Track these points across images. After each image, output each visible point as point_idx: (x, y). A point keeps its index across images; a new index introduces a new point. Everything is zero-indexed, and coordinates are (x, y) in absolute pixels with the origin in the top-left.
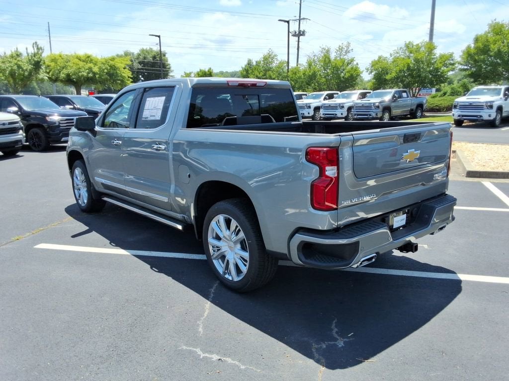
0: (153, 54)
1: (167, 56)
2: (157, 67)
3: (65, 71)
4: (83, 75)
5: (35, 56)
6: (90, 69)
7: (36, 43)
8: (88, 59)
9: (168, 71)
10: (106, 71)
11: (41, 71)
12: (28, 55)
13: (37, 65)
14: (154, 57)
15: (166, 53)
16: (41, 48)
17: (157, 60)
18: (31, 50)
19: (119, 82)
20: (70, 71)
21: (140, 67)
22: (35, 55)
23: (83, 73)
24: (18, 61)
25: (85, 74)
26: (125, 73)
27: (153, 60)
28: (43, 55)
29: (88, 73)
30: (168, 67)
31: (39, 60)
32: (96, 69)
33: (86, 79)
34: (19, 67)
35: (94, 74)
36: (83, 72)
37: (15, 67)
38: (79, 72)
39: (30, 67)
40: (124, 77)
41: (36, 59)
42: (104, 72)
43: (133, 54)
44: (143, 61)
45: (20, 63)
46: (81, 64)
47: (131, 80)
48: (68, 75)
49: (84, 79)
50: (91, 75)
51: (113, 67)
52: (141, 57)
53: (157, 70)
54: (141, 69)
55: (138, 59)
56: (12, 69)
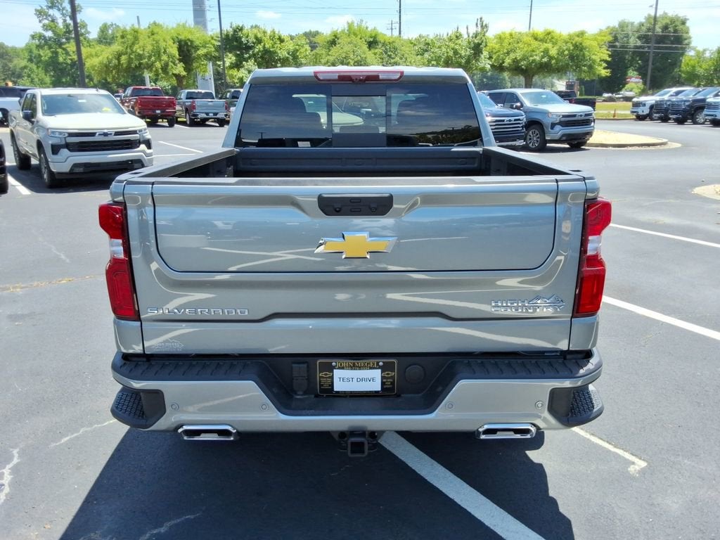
0: (664, 22)
1: (688, 24)
2: (667, 44)
3: (512, 56)
4: (534, 61)
5: (476, 37)
6: (546, 52)
7: (481, 19)
8: (548, 37)
9: (685, 48)
10: (566, 52)
11: (482, 56)
12: (469, 36)
13: (477, 49)
14: (665, 28)
15: (686, 19)
16: (486, 25)
17: (670, 32)
18: (473, 30)
19: (586, 68)
20: (518, 55)
21: (639, 43)
22: (476, 35)
23: (535, 57)
24: (456, 44)
25: (538, 58)
26: (596, 55)
27: (662, 32)
28: (487, 34)
29: (543, 57)
30: (686, 42)
31: (480, 42)
32: (553, 52)
33: (538, 65)
34: (456, 52)
35: (551, 58)
36: (536, 55)
37: (451, 53)
38: (531, 56)
39: (469, 52)
40: (594, 61)
41: (476, 41)
42: (565, 56)
43: (632, 24)
44: (646, 35)
45: (457, 47)
46: (535, 44)
47: (605, 65)
48: (515, 61)
49: (535, 65)
50: (545, 60)
51: (579, 47)
52: (644, 29)
53: (666, 48)
54: (640, 47)
55: (638, 31)
56: (447, 56)
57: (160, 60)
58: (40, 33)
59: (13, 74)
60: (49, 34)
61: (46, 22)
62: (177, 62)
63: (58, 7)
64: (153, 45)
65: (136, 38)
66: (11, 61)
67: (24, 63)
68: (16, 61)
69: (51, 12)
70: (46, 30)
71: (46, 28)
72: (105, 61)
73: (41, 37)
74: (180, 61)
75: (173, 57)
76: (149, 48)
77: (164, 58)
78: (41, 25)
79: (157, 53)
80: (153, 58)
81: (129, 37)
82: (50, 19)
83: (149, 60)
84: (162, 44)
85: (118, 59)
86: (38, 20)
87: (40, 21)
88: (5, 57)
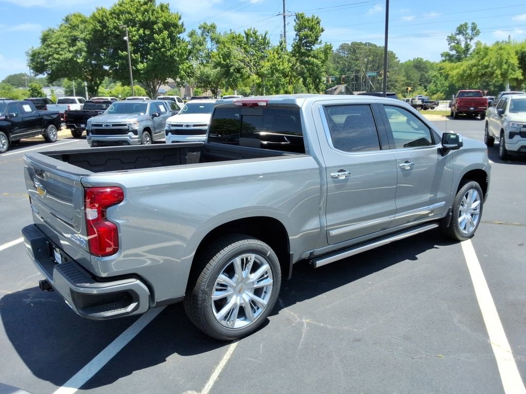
57: (501, 69)
58: (447, 52)
59: (427, 81)
60: (454, 52)
61: (453, 44)
62: (517, 69)
63: (463, 33)
64: (496, 58)
65: (486, 54)
66: (427, 72)
67: (435, 73)
68: (430, 73)
69: (458, 37)
70: (451, 50)
71: (452, 49)
72: (461, 72)
73: (447, 55)
74: (519, 68)
75: (513, 65)
76: (494, 60)
77: (505, 66)
78: (449, 46)
79: (500, 64)
80: (495, 67)
81: (481, 53)
82: (456, 42)
83: (492, 69)
84: (505, 57)
85: (471, 69)
86: (448, 43)
87: (449, 44)
88: (425, 70)
